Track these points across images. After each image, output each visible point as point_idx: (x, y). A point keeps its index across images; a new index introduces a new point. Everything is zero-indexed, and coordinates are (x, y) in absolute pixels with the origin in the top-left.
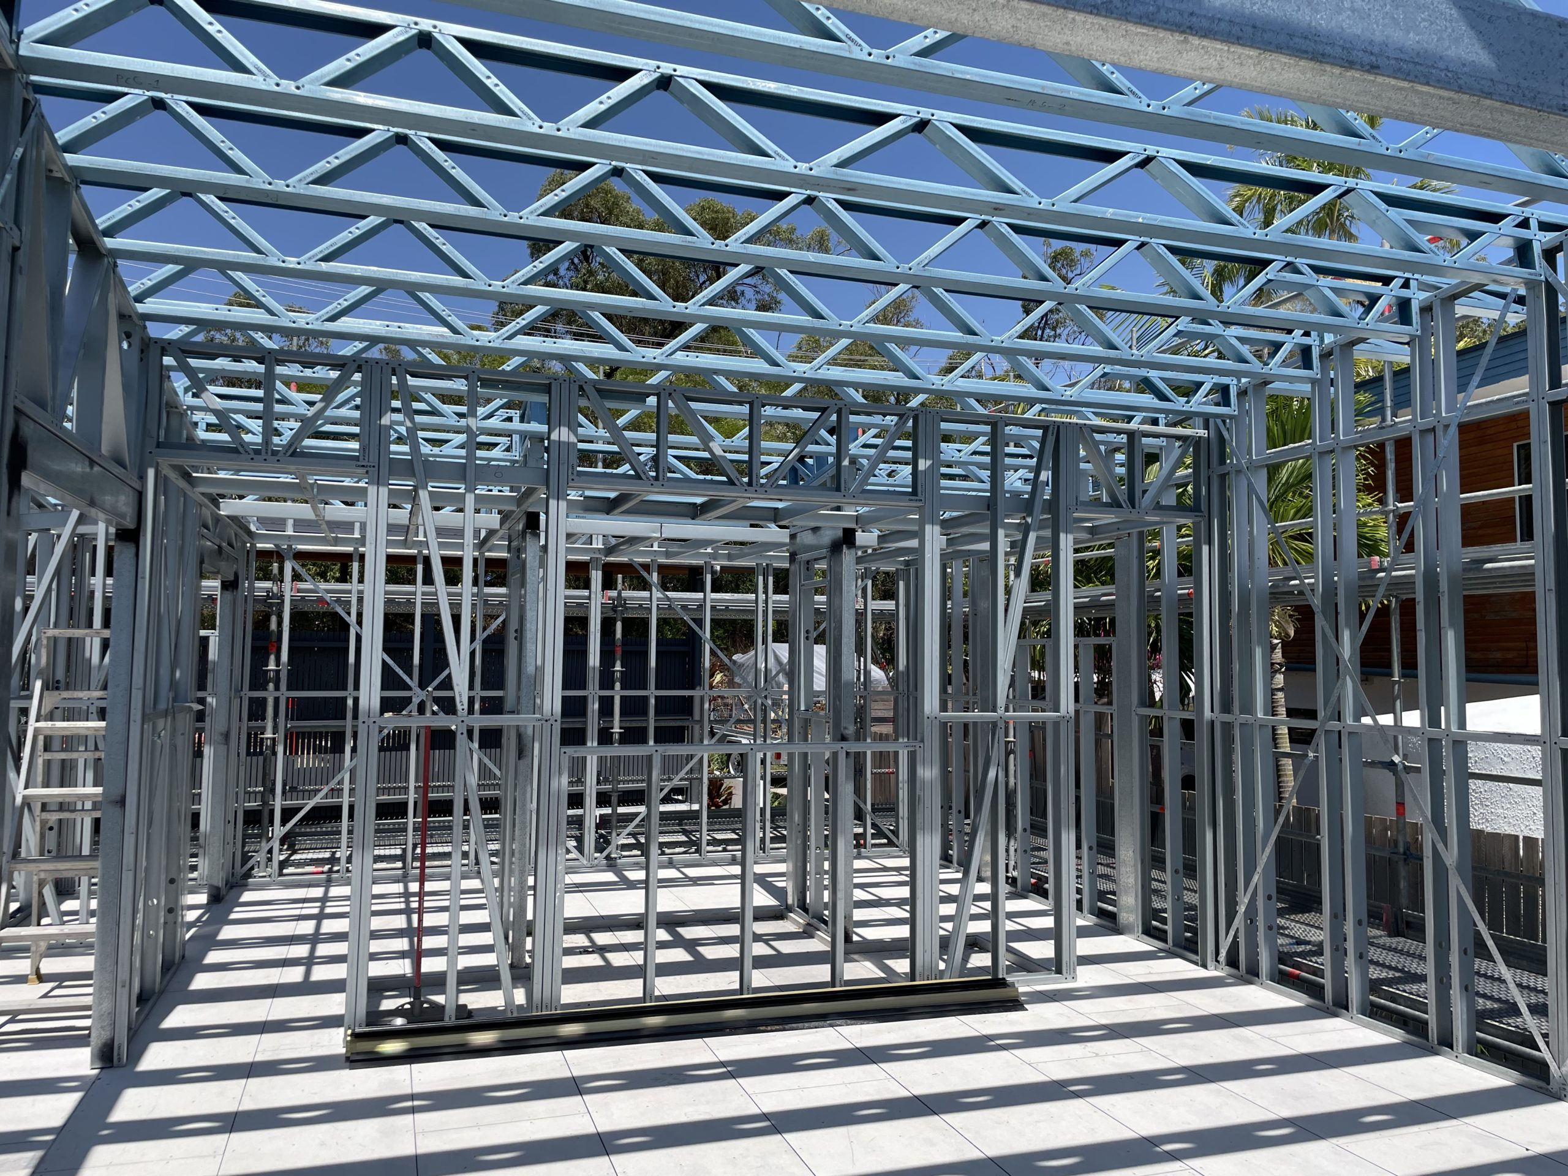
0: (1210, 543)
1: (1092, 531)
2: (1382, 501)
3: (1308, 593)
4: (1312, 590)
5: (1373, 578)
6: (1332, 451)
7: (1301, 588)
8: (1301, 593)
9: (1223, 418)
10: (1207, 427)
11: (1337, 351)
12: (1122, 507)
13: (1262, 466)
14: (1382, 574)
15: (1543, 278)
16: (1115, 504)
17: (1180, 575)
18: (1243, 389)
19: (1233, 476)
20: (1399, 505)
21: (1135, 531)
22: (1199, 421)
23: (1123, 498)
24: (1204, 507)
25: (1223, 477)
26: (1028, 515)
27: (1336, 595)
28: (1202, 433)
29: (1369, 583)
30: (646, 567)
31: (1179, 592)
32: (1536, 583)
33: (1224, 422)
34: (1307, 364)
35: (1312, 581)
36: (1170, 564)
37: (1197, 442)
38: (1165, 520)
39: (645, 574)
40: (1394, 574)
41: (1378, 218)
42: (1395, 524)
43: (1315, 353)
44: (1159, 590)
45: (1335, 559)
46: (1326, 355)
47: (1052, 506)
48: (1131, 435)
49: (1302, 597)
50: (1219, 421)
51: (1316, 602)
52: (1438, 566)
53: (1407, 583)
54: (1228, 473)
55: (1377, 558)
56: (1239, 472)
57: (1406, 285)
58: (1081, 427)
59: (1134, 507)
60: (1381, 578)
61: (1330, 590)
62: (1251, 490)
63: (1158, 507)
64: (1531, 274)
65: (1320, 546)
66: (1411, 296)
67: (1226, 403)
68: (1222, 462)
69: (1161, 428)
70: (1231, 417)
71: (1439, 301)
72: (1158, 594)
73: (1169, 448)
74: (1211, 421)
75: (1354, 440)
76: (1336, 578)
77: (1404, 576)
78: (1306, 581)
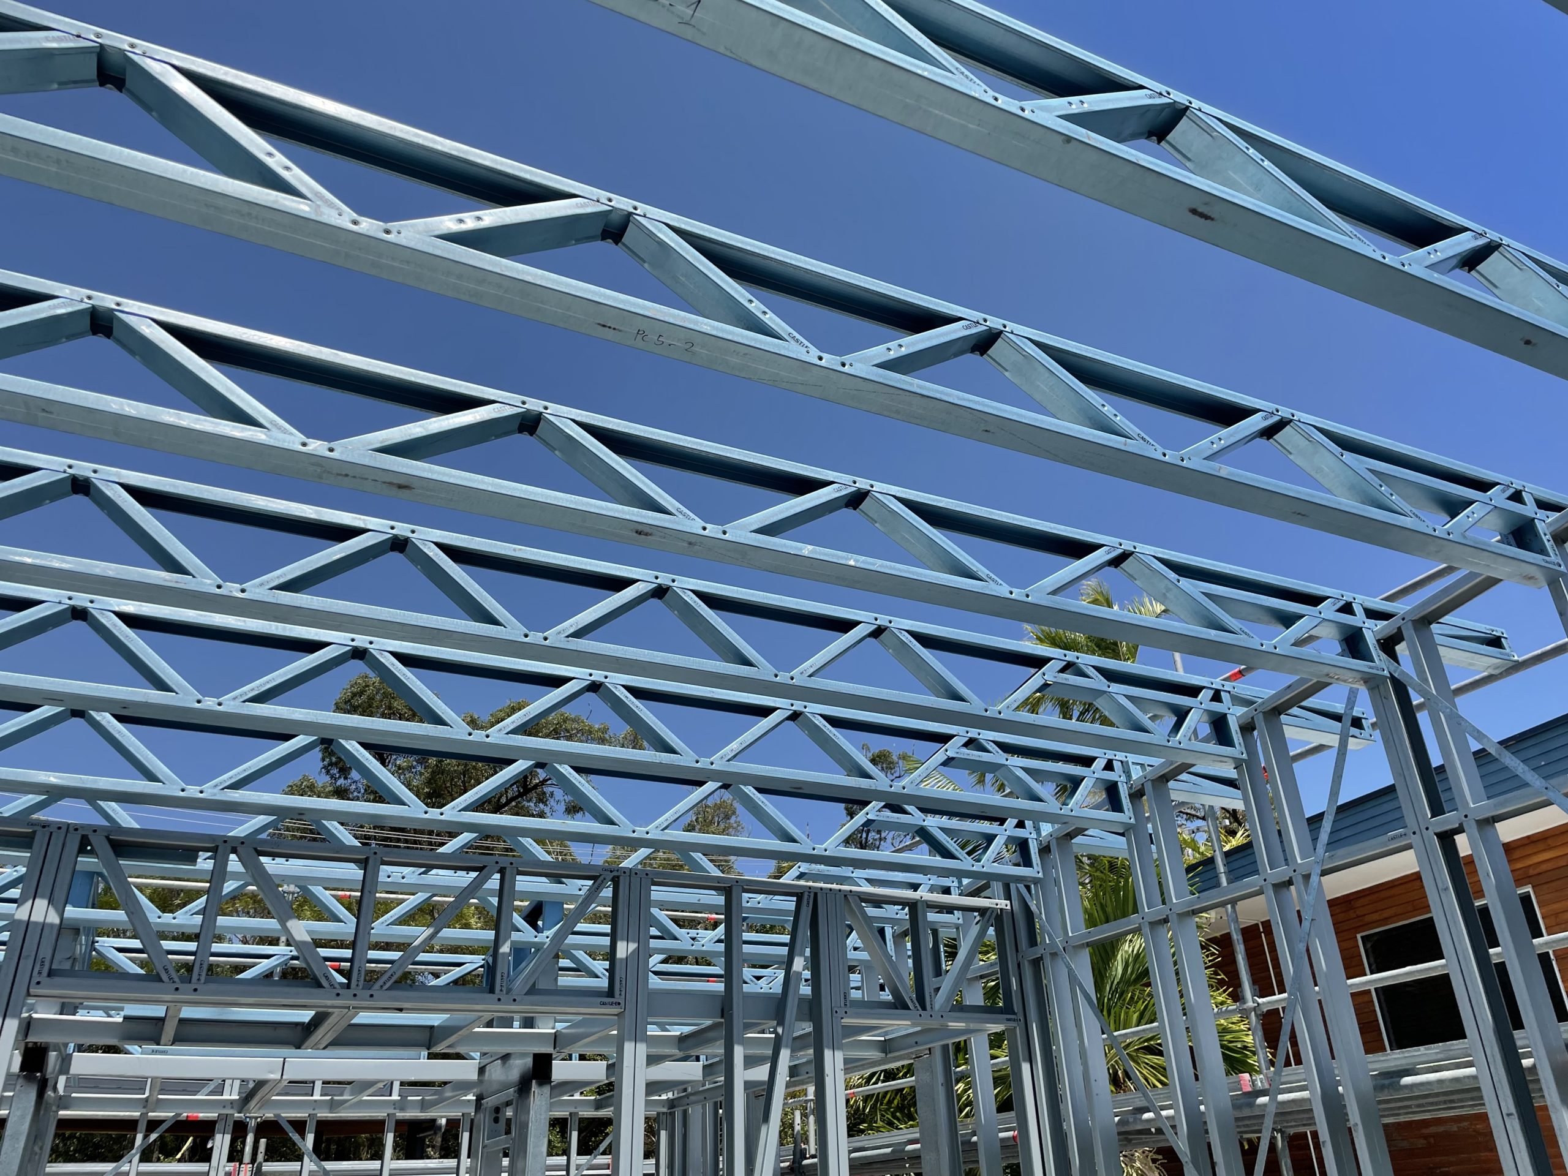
0: (1031, 1060)
1: (886, 1047)
2: (1237, 997)
3: (1169, 1132)
4: (1174, 1127)
5: (1252, 1105)
6: (1166, 921)
7: (1160, 1125)
8: (1159, 1131)
9: (1027, 883)
10: (1008, 897)
11: (1148, 788)
12: (908, 1008)
13: (1082, 946)
14: (1263, 1100)
15: (1386, 673)
16: (899, 1004)
17: (1000, 1110)
18: (1044, 844)
19: (1047, 960)
20: (1260, 1000)
21: (937, 1045)
22: (997, 887)
23: (909, 994)
24: (1017, 1005)
25: (1037, 963)
26: (778, 1024)
27: (1207, 1132)
28: (1003, 904)
29: (1247, 1112)
30: (299, 1126)
31: (1002, 1135)
32: (1486, 1100)
33: (1028, 888)
34: (1116, 806)
35: (1171, 1112)
36: (985, 1094)
37: (997, 918)
38: (972, 1026)
39: (295, 1137)
40: (1281, 1097)
41: (1168, 590)
42: (1260, 1027)
43: (1124, 792)
44: (974, 1134)
45: (1197, 1079)
46: (1137, 795)
47: (812, 1009)
48: (913, 906)
49: (1161, 1137)
50: (1021, 887)
51: (1182, 1146)
52: (1339, 1083)
53: (1303, 1111)
54: (1041, 958)
55: (1246, 1076)
56: (1054, 955)
57: (1217, 697)
58: (846, 895)
59: (924, 1008)
60: (1265, 1105)
61: (1198, 1128)
62: (1073, 979)
63: (960, 1008)
64: (1371, 668)
65: (1175, 1058)
66: (1227, 711)
67: (1027, 862)
68: (1033, 942)
69: (954, 899)
70: (1036, 881)
71: (1261, 716)
72: (975, 1139)
73: (966, 926)
74: (1013, 886)
75: (1191, 903)
76: (1202, 1108)
77: (1293, 1101)
78: (1164, 1113)
